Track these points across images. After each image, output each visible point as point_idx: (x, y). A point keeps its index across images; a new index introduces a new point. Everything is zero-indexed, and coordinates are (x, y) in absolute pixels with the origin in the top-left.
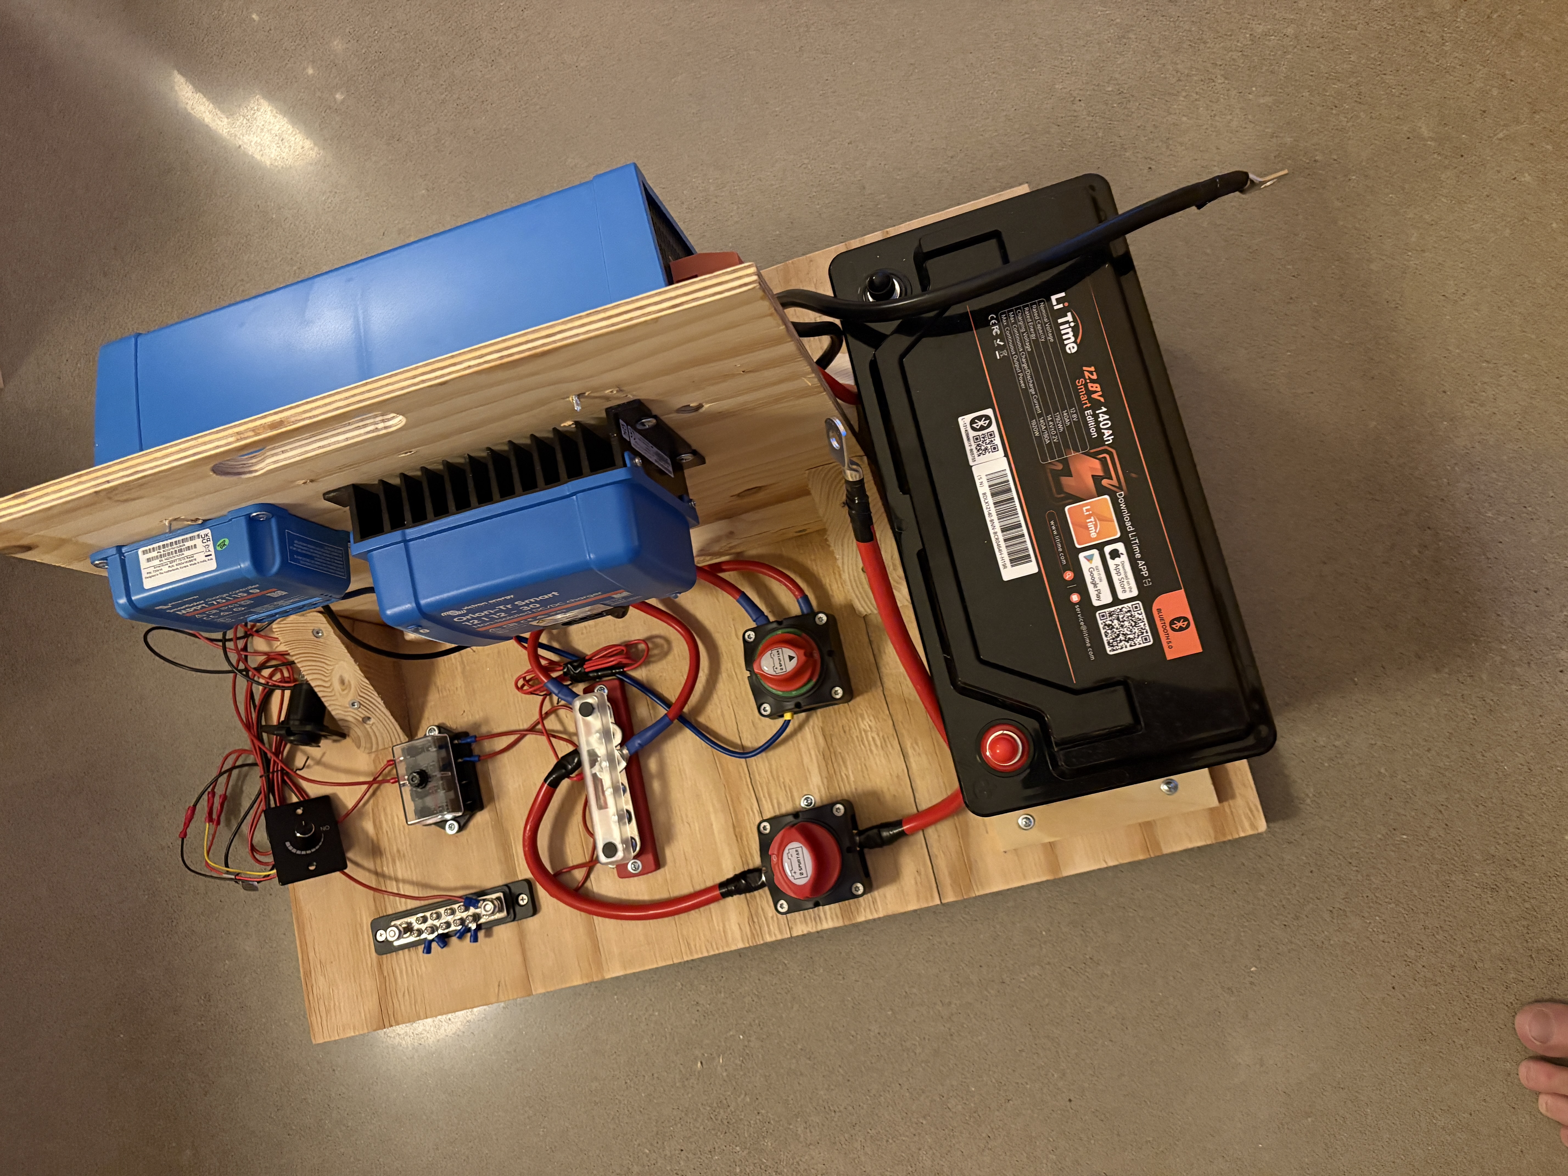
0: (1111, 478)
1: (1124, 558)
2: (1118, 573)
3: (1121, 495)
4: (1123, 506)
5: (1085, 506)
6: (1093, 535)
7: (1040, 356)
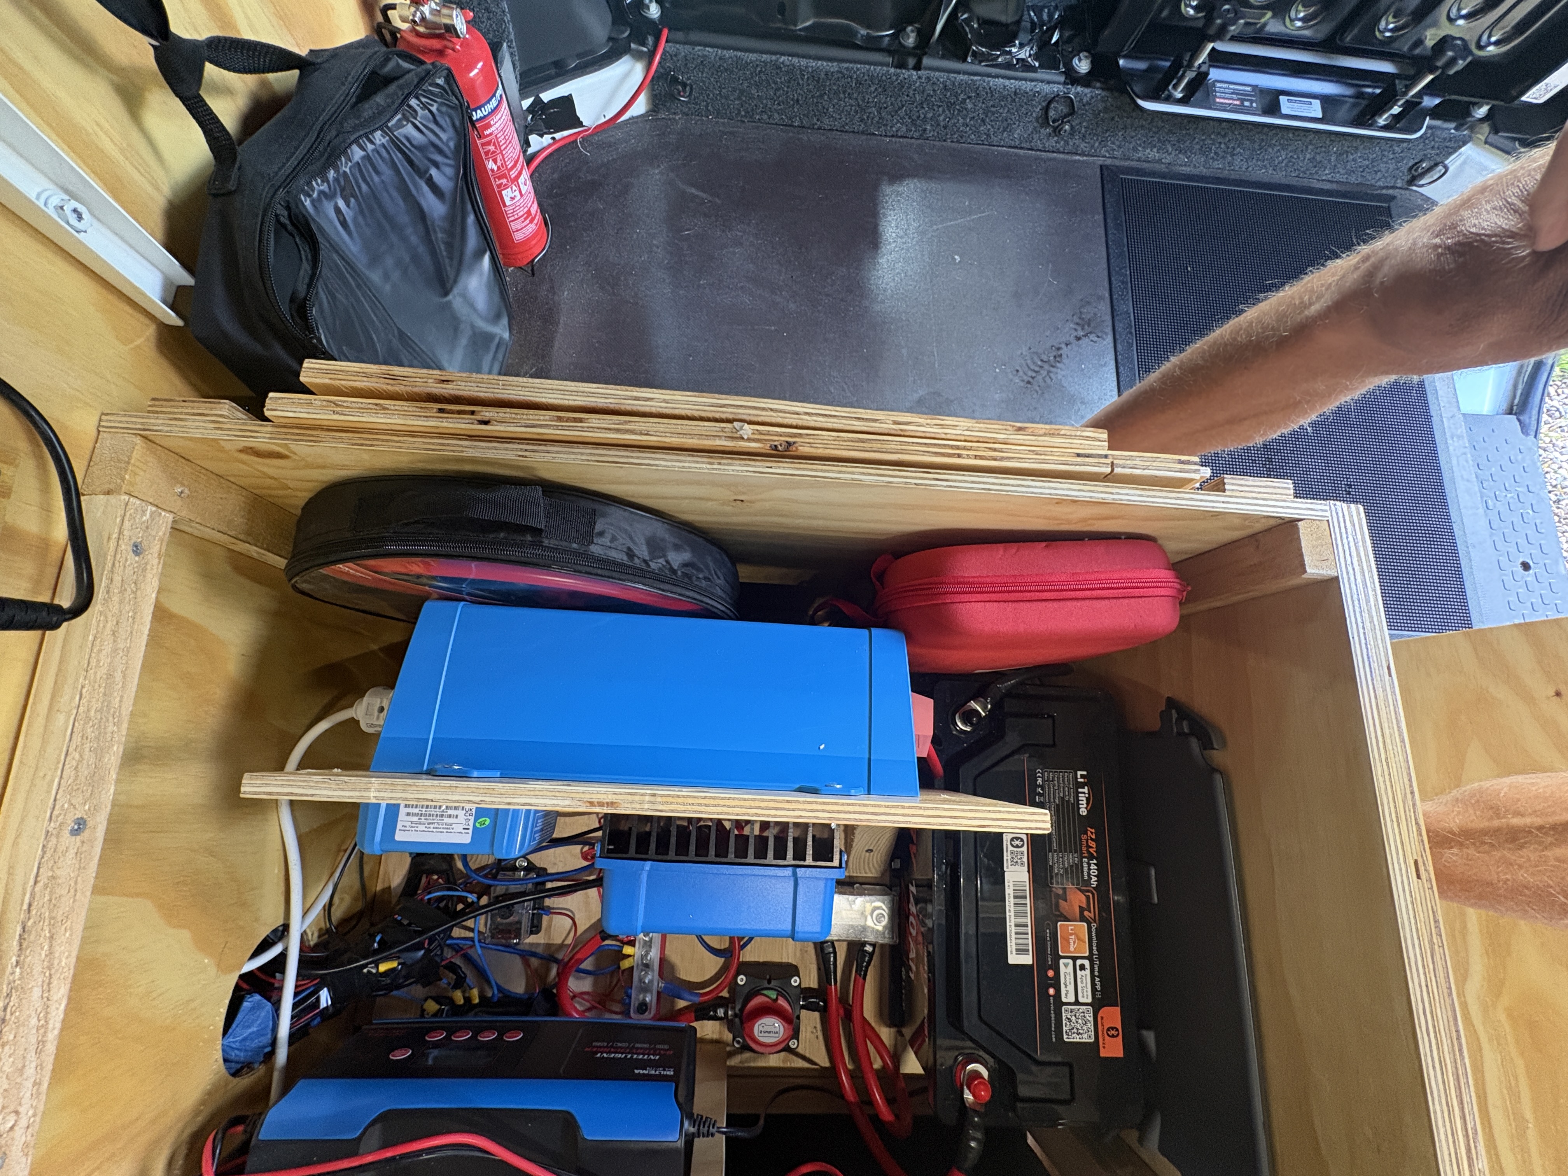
0: (1090, 912)
1: (1088, 972)
2: (1082, 982)
3: (1094, 926)
4: (1094, 934)
5: (1071, 926)
6: (1072, 949)
7: (1063, 809)
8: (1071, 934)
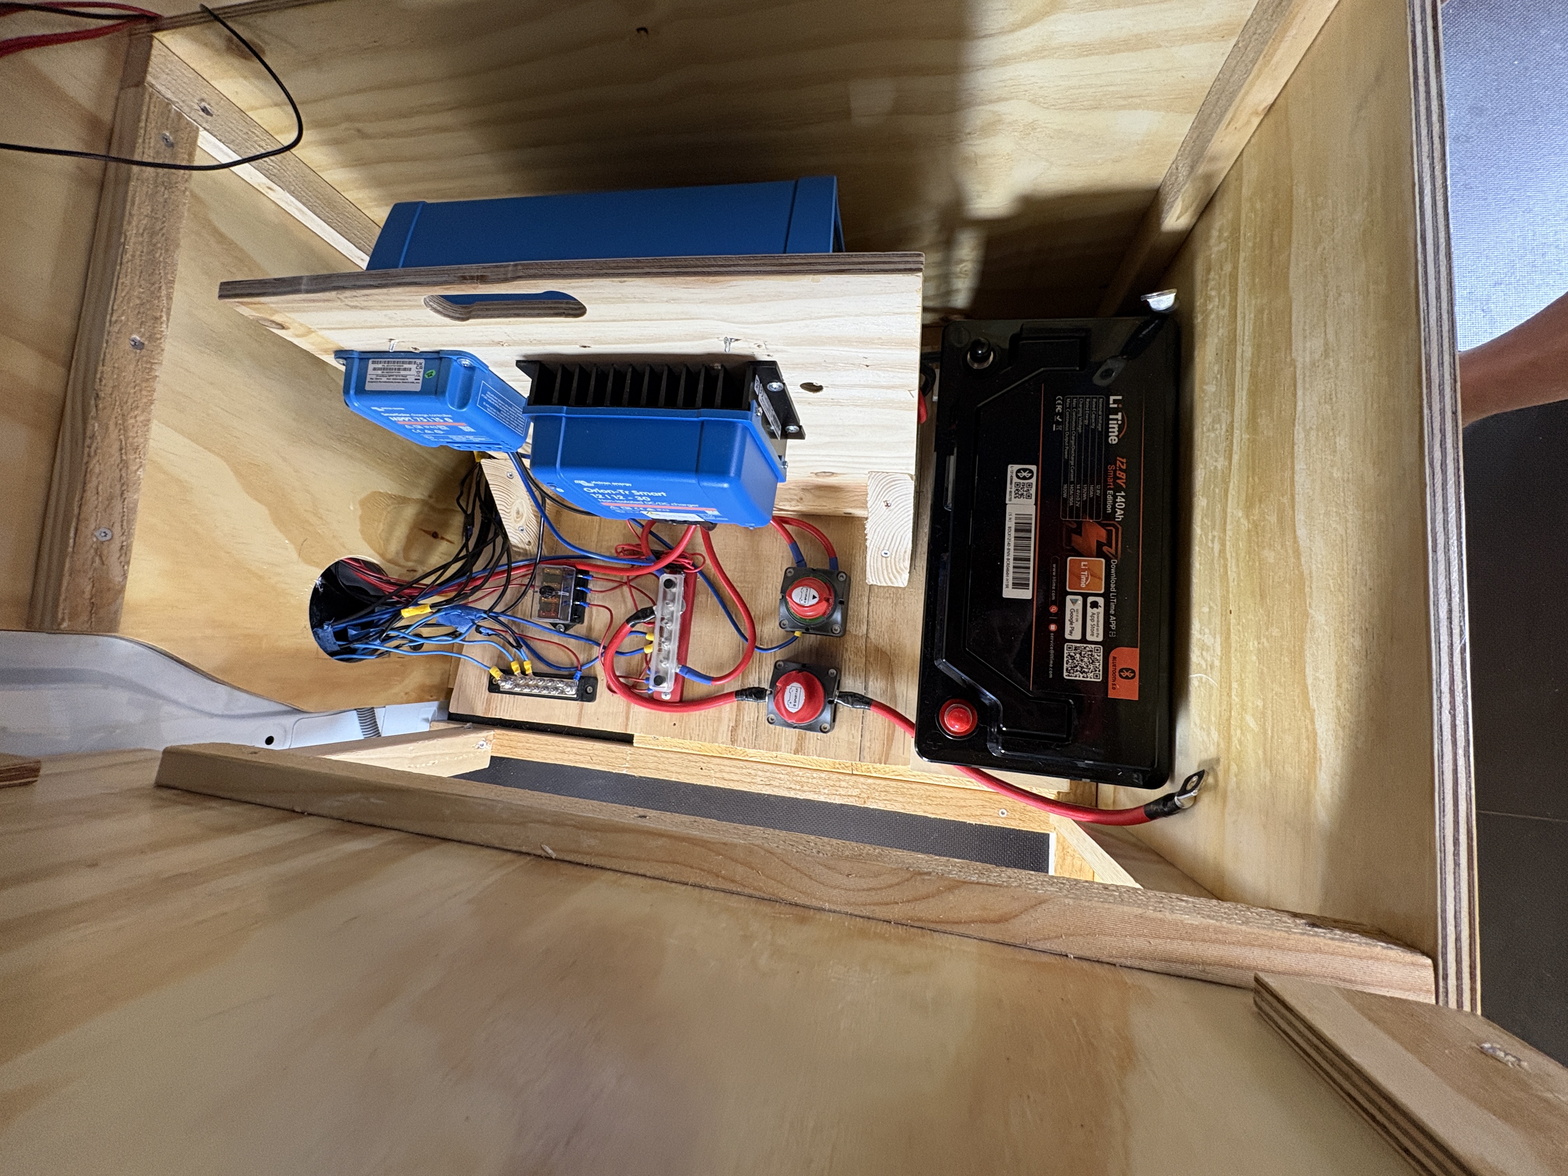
0: (1111, 547)
2: (1092, 620)
3: (1114, 563)
5: (1084, 562)
6: (1083, 585)
7: (1087, 437)
8: (1084, 570)
